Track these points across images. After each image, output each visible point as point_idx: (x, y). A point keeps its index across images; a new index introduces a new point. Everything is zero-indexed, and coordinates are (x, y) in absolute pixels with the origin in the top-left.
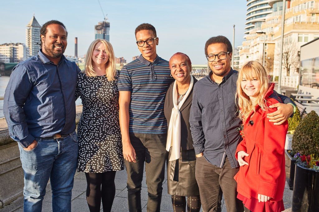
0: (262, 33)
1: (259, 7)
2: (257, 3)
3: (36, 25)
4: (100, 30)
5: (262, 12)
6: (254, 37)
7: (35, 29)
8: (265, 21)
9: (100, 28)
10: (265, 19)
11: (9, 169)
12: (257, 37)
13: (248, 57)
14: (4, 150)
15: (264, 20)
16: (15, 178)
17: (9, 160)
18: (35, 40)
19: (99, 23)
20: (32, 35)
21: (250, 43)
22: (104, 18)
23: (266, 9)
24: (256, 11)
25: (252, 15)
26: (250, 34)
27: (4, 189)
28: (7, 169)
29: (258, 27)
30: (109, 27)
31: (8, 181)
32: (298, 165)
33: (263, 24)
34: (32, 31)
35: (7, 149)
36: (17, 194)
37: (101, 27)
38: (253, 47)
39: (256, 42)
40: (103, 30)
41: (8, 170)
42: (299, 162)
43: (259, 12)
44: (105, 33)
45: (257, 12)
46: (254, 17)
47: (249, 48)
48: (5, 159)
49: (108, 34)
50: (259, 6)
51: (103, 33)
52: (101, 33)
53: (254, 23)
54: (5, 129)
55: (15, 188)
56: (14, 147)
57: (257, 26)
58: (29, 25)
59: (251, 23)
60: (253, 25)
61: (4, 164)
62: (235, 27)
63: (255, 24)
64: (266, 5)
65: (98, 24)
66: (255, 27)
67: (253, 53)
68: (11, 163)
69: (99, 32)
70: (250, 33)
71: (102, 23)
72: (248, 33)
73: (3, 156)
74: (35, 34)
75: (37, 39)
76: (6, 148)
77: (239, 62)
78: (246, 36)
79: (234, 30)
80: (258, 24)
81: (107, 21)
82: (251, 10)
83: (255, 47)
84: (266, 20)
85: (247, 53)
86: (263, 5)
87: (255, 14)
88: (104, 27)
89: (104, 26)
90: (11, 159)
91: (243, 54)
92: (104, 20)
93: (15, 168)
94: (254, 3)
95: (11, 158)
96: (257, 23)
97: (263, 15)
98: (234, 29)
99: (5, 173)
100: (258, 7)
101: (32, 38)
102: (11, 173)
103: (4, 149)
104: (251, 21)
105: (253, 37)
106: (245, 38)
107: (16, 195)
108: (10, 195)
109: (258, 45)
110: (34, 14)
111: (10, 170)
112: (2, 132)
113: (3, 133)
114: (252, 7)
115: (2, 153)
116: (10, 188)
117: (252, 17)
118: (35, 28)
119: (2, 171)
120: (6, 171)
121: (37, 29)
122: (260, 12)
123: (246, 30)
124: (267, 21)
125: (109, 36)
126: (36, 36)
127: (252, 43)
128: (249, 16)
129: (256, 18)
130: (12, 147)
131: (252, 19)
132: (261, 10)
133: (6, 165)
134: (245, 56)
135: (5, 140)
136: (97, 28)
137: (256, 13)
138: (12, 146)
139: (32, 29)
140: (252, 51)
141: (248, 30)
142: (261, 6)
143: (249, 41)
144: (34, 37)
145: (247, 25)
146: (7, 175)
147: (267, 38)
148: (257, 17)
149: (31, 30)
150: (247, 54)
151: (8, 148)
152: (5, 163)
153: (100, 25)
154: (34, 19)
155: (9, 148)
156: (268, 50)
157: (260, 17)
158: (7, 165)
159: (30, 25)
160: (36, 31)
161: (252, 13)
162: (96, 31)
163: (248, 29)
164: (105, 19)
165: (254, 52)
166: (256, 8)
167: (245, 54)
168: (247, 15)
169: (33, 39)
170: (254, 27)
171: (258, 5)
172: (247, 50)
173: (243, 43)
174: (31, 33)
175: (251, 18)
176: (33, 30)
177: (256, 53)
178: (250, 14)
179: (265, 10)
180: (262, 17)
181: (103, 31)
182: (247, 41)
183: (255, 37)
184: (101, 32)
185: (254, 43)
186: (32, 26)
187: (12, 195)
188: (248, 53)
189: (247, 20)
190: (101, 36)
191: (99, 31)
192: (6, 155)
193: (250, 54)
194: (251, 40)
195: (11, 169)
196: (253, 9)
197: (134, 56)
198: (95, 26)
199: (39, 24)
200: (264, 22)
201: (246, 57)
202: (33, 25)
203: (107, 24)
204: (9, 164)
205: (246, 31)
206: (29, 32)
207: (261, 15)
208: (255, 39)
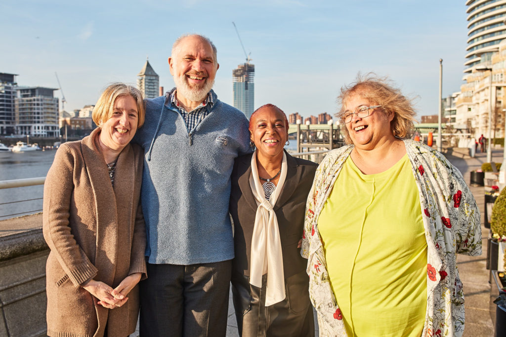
0: (486, 69)
1: (488, 29)
2: (484, 22)
3: (150, 73)
4: (240, 76)
5: (494, 36)
6: (479, 78)
7: (149, 80)
8: (498, 51)
9: (240, 74)
10: (498, 48)
11: (29, 293)
12: (485, 78)
13: (470, 109)
14: (24, 264)
15: (496, 50)
16: (39, 307)
17: (30, 279)
18: (149, 95)
19: (239, 66)
20: (145, 88)
21: (474, 86)
22: (246, 58)
23: (501, 31)
24: (483, 36)
25: (476, 43)
26: (474, 73)
27: (19, 324)
28: (27, 293)
29: (487, 60)
30: (254, 71)
31: (27, 311)
32: (499, 306)
33: (494, 56)
34: (145, 82)
35: (29, 261)
36: (41, 332)
37: (241, 71)
38: (478, 92)
39: (483, 85)
40: (244, 76)
41: (27, 295)
42: (502, 301)
43: (489, 37)
44: (247, 81)
45: (485, 36)
46: (481, 46)
47: (471, 95)
48: (24, 276)
49: (251, 82)
50: (489, 27)
51: (244, 80)
52: (242, 81)
53: (479, 55)
54: (25, 231)
55: (39, 322)
56: (40, 259)
57: (485, 60)
58: (141, 73)
59: (475, 56)
60: (478, 59)
61: (23, 285)
62: (443, 62)
63: (482, 56)
64: (499, 25)
65: (237, 68)
66: (481, 61)
67: (478, 104)
68: (34, 283)
69: (239, 80)
70: (473, 71)
71: (243, 66)
72: (470, 72)
73: (20, 272)
74: (149, 86)
75: (152, 93)
76: (27, 260)
77: (455, 118)
78: (467, 76)
79: (440, 67)
80: (486, 56)
81: (250, 63)
82: (474, 35)
83: (482, 94)
84: (500, 50)
85: (468, 103)
86: (496, 25)
87: (481, 41)
88: (245, 71)
89: (247, 70)
90: (34, 277)
91: (462, 105)
92: (245, 62)
93: (39, 291)
94: (479, 23)
95: (35, 275)
96: (486, 54)
97: (495, 42)
98: (442, 66)
99: (22, 299)
100: (486, 28)
101: (145, 91)
102: (33, 299)
103: (23, 261)
104: (475, 51)
105: (477, 77)
106: (465, 80)
107: (39, 333)
108: (29, 333)
109: (486, 90)
110: (148, 58)
111: (31, 294)
112: (20, 235)
113: (21, 237)
114: (477, 30)
115: (19, 268)
116: (29, 323)
117: (477, 46)
118: (149, 78)
119: (18, 296)
120: (24, 296)
121: (152, 78)
122: (491, 37)
123: (467, 66)
124: (503, 50)
125: (253, 85)
126: (151, 89)
127: (477, 87)
128: (472, 43)
129: (483, 47)
130: (37, 259)
131: (477, 49)
132: (492, 34)
133: (25, 286)
134: (465, 108)
135: (24, 249)
136: (236, 74)
137: (483, 38)
138: (38, 257)
139: (145, 79)
140: (477, 99)
141: (471, 67)
142: (492, 26)
143: (472, 84)
144: (148, 90)
145: (468, 59)
146: (26, 301)
147: (502, 77)
148: (485, 45)
149: (143, 81)
150: (468, 105)
151: (30, 259)
152: (24, 283)
153: (240, 68)
154: (148, 65)
155: (31, 261)
156: (504, 96)
157: (490, 45)
158: (27, 286)
159: (143, 74)
160: (150, 81)
161: (476, 40)
162: (235, 77)
163: (471, 64)
164: (247, 60)
165: (480, 101)
166: (484, 30)
167: (466, 105)
168: (468, 43)
169: (147, 93)
170: (479, 61)
171: (487, 26)
172: (468, 99)
173: (461, 88)
174: (143, 85)
175: (475, 48)
176: (147, 80)
177: (483, 102)
178: (472, 40)
179: (499, 33)
180: (493, 44)
181: (244, 78)
182: (468, 85)
183: (482, 77)
184: (242, 79)
185: (480, 87)
186: (145, 74)
187: (31, 334)
188: (470, 103)
189: (468, 50)
190: (242, 85)
191: (239, 78)
192: (27, 271)
193: (474, 105)
194: (475, 83)
195: (33, 293)
196: (478, 33)
197: (291, 114)
198: (233, 71)
199: (154, 72)
200: (497, 53)
201: (467, 109)
202: (147, 74)
203: (250, 67)
204: (30, 284)
205: (466, 69)
206: (141, 83)
207: (492, 42)
208: (482, 80)
